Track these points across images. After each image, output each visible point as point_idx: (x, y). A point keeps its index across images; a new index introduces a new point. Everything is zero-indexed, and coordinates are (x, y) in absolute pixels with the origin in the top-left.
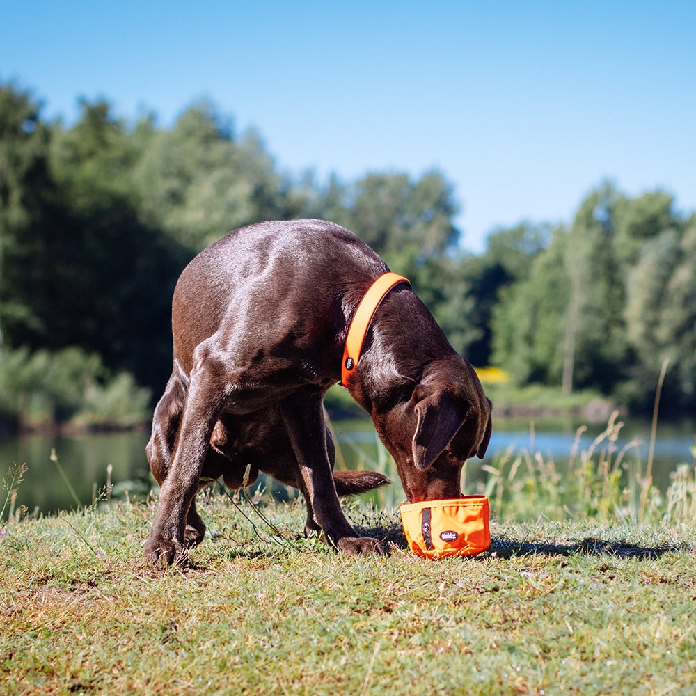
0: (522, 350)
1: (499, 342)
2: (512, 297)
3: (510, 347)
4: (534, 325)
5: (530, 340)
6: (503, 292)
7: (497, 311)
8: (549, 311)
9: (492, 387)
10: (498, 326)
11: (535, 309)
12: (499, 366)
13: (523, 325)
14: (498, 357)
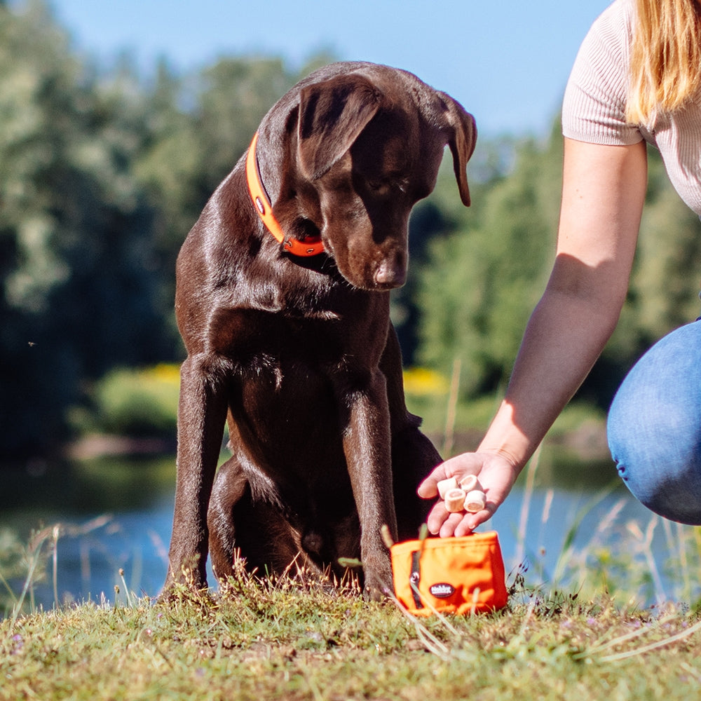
0: (469, 341)
1: (431, 329)
2: (452, 255)
3: (449, 336)
4: (489, 300)
5: (481, 324)
6: (437, 248)
7: (429, 278)
8: (513, 278)
9: (422, 401)
10: (431, 301)
11: (491, 275)
12: (432, 366)
13: (470, 300)
14: (431, 351)
